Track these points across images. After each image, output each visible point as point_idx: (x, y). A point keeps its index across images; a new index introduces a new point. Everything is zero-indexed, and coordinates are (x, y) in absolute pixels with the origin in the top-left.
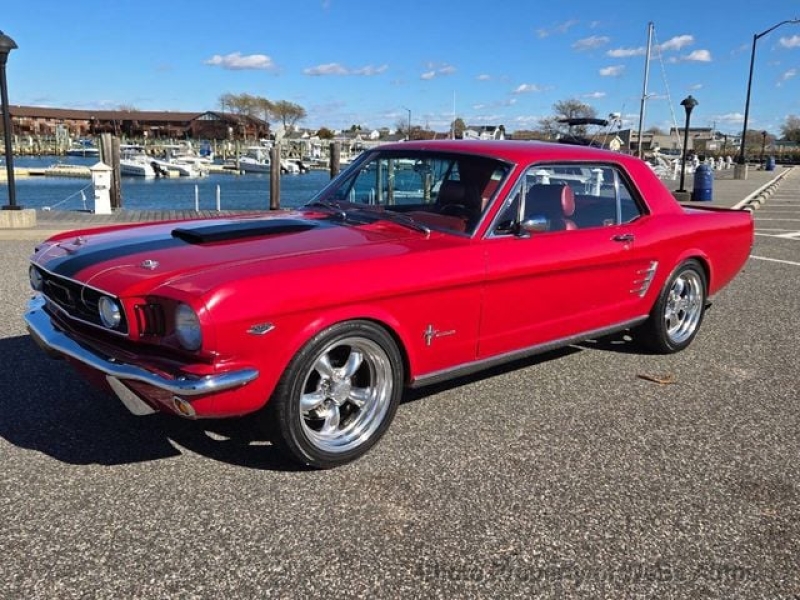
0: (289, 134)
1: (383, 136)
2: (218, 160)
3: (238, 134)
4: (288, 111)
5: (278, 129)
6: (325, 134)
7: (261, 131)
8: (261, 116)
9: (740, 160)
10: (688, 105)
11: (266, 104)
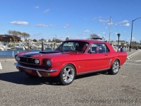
0: (26, 40)
1: (49, 41)
2: (9, 46)
3: (13, 41)
4: (25, 35)
5: (23, 39)
6: (35, 41)
7: (19, 40)
8: (19, 36)
9: (130, 47)
10: (119, 35)
11: (20, 33)
